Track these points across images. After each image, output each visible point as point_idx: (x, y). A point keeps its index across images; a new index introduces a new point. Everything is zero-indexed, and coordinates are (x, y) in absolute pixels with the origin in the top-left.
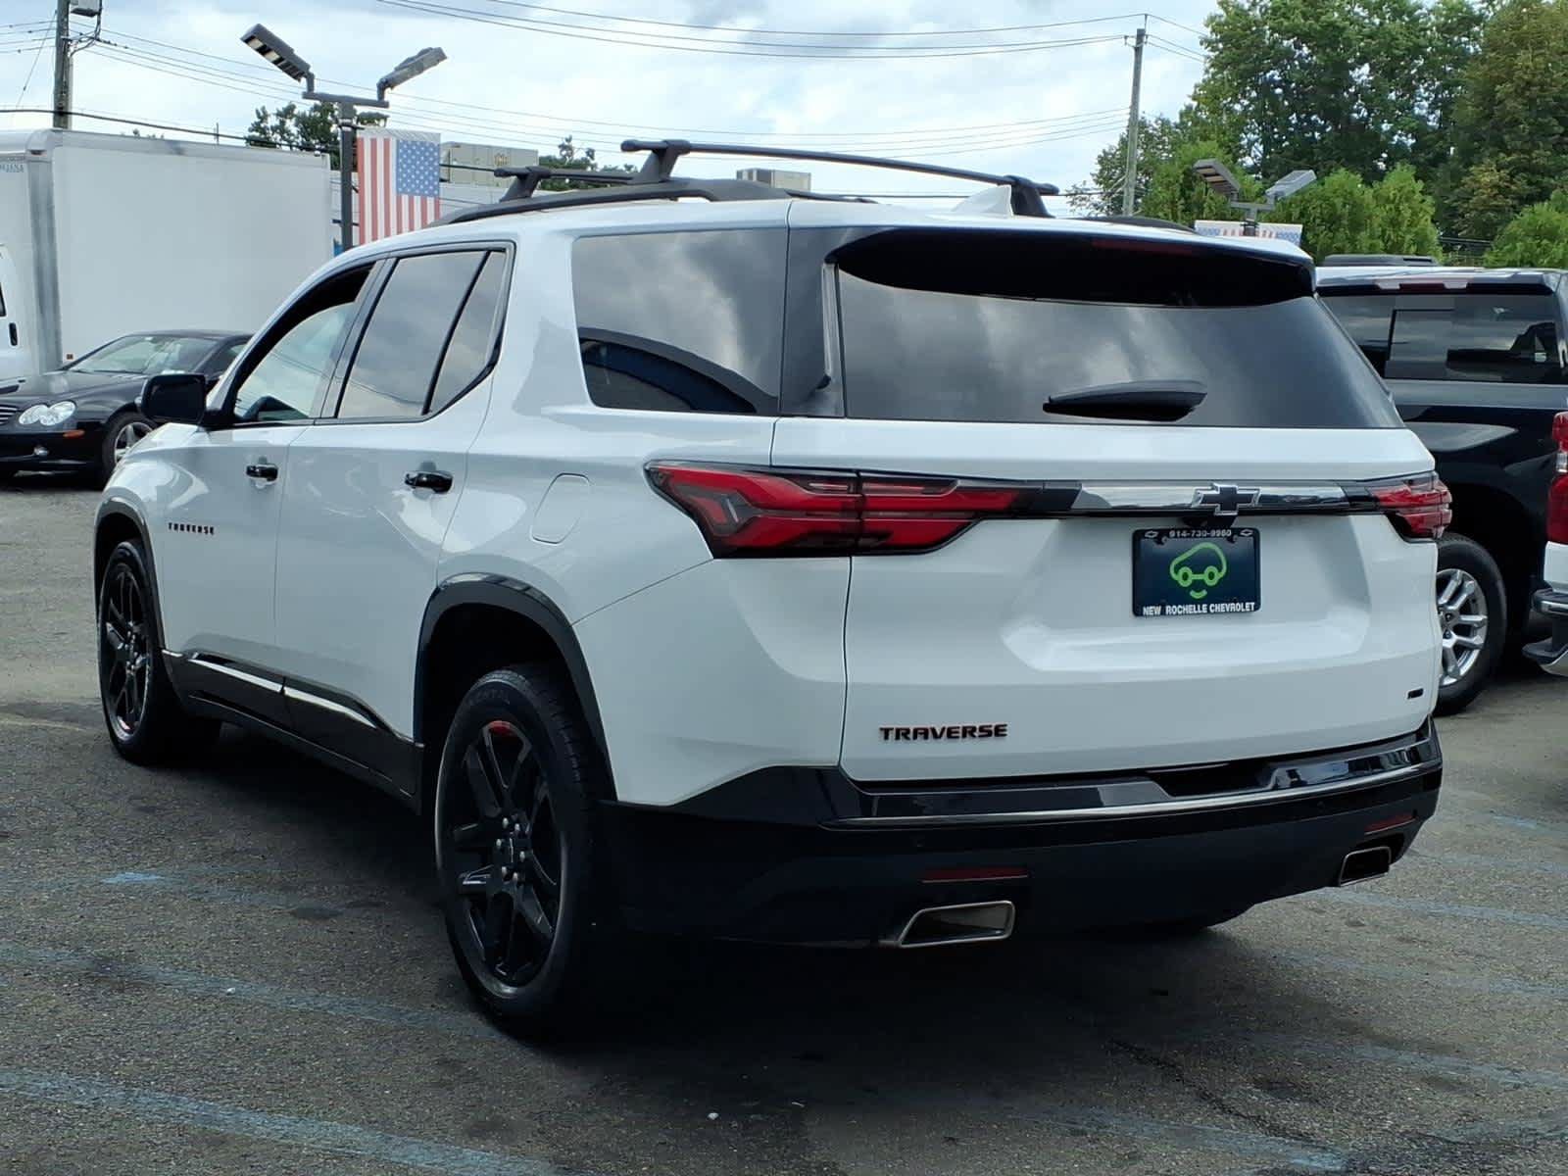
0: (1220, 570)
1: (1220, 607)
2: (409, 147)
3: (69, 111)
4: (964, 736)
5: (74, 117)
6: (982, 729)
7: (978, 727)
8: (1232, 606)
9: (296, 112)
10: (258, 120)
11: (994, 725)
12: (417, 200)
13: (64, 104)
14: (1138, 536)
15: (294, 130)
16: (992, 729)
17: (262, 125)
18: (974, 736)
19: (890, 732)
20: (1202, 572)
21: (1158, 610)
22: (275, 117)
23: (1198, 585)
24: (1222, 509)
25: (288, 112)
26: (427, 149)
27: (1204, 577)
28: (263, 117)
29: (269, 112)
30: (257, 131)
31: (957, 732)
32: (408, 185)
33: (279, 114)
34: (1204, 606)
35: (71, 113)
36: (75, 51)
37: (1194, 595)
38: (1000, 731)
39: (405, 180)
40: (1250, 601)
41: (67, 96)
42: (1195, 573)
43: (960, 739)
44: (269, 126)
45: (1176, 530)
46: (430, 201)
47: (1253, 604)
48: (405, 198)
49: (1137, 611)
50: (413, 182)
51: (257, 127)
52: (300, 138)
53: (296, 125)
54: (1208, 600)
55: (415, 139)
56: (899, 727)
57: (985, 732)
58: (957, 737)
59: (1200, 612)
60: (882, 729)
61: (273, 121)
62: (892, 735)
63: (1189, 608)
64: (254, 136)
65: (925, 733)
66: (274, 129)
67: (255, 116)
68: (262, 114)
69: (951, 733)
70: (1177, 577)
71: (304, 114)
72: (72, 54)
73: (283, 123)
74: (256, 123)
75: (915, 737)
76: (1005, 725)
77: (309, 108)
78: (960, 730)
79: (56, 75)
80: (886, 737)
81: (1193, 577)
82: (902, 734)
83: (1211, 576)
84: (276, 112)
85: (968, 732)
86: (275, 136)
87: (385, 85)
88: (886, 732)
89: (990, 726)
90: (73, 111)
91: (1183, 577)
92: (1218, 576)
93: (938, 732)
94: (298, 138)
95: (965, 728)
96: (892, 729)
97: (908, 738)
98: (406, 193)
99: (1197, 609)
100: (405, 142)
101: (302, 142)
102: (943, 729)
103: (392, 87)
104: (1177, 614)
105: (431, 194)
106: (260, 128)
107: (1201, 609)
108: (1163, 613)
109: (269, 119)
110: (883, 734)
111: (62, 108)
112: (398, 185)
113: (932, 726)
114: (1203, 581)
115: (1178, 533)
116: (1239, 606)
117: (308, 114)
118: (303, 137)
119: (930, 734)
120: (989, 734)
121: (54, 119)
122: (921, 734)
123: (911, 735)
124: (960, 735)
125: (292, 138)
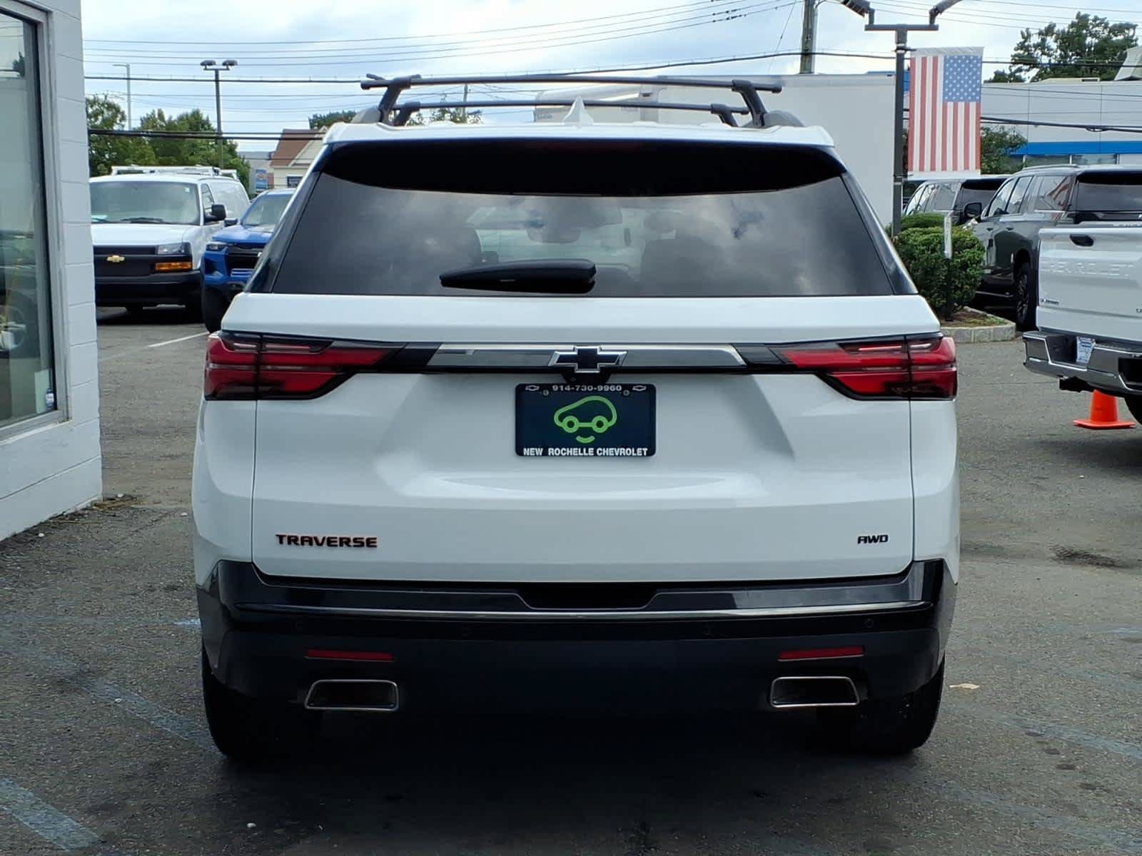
0: (609, 419)
1: (610, 451)
2: (955, 61)
3: (813, 52)
4: (341, 545)
5: (817, 56)
6: (355, 540)
7: (352, 539)
8: (622, 451)
9: (1056, 29)
10: (1022, 40)
11: (365, 538)
12: (961, 105)
13: (809, 47)
14: (520, 390)
15: (1054, 46)
16: (365, 541)
17: (1026, 44)
18: (350, 546)
19: (284, 538)
20: (590, 421)
21: (540, 451)
22: (1037, 36)
23: (585, 432)
24: (579, 368)
25: (1049, 30)
26: (971, 62)
27: (592, 425)
28: (1027, 37)
29: (1032, 31)
30: (1021, 49)
31: (336, 542)
32: (954, 94)
33: (1040, 33)
34: (591, 450)
35: (815, 54)
36: (819, 3)
37: (579, 439)
38: (370, 543)
39: (950, 90)
40: (643, 447)
41: (812, 39)
42: (580, 421)
43: (339, 547)
44: (1031, 43)
45: (559, 385)
46: (973, 105)
47: (645, 450)
48: (950, 105)
49: (519, 452)
50: (958, 90)
51: (1022, 46)
52: (1059, 52)
53: (1056, 41)
54: (595, 445)
55: (961, 54)
56: (290, 534)
57: (359, 543)
58: (336, 546)
59: (585, 454)
60: (277, 535)
61: (1035, 40)
62: (285, 540)
63: (574, 451)
64: (1019, 54)
65: (309, 541)
66: (1036, 46)
67: (1020, 36)
68: (1026, 35)
69: (330, 542)
70: (563, 425)
71: (1063, 32)
72: (816, 6)
73: (1044, 40)
74: (1020, 43)
75: (303, 544)
76: (375, 539)
77: (1067, 26)
78: (338, 540)
79: (804, 25)
80: (281, 542)
81: (578, 425)
82: (292, 540)
83: (600, 424)
84: (1038, 31)
85: (345, 542)
86: (1036, 52)
87: (935, 12)
88: (281, 538)
89: (362, 538)
90: (817, 51)
91: (567, 423)
92: (607, 424)
93: (320, 541)
94: (1056, 51)
95: (341, 539)
96: (285, 536)
97: (297, 544)
98: (951, 100)
99: (582, 452)
100: (952, 58)
101: (1060, 55)
102: (324, 538)
103: (941, 12)
104: (560, 455)
105: (974, 99)
106: (1025, 47)
107: (587, 452)
108: (545, 454)
109: (1032, 38)
110: (278, 540)
111: (807, 50)
112: (945, 94)
113: (315, 535)
114: (590, 429)
115: (562, 387)
116: (631, 451)
117: (1066, 30)
118: (1061, 50)
119: (314, 542)
120: (362, 545)
121: (802, 59)
122: (307, 541)
123: (299, 542)
124: (338, 543)
125: (1051, 52)
